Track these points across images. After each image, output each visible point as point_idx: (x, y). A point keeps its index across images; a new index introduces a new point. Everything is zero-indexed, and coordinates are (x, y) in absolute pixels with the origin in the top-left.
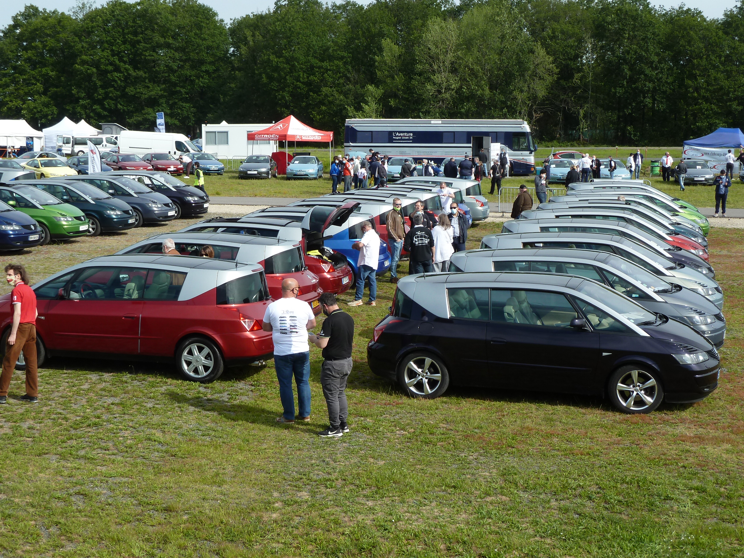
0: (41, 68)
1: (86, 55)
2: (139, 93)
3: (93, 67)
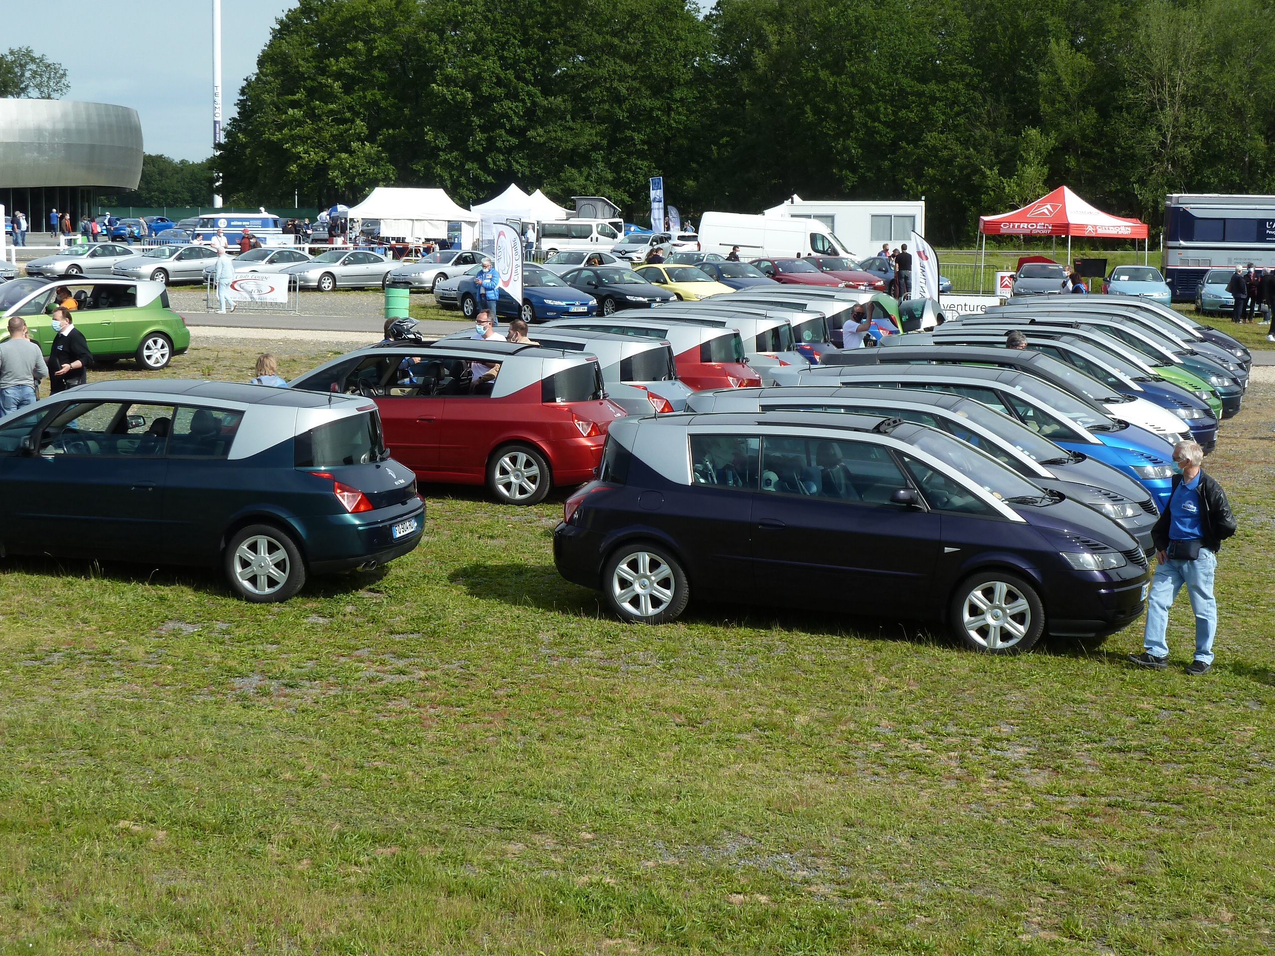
0: (364, 90)
1: (454, 68)
2: (555, 139)
3: (467, 90)
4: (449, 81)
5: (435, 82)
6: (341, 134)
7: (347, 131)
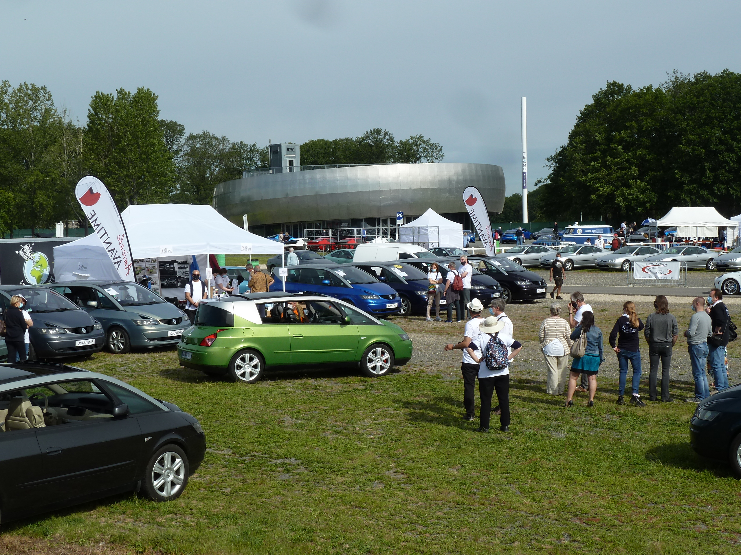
0: (636, 149)
1: (693, 135)
3: (701, 148)
4: (689, 143)
5: (681, 144)
6: (622, 177)
7: (626, 174)
